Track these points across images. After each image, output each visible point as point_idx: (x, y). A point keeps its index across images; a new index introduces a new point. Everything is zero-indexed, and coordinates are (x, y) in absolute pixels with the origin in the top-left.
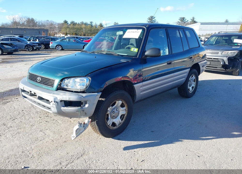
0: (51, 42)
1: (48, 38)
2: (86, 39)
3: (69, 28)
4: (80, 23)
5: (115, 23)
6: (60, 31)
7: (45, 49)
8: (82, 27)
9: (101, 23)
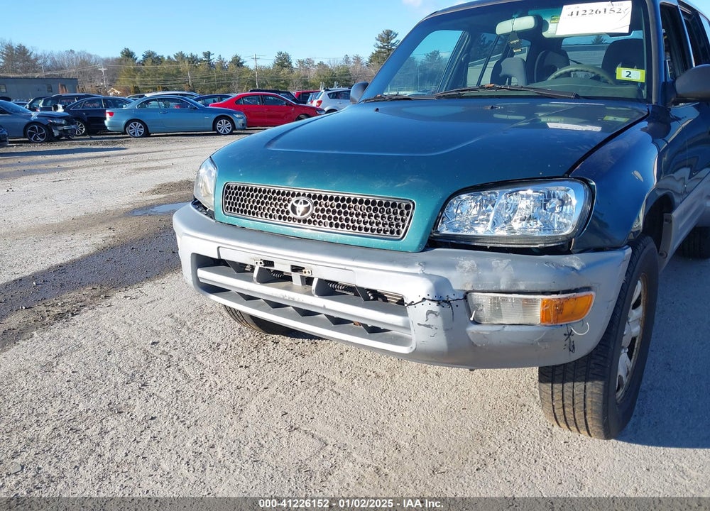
0: (107, 111)
1: (94, 101)
2: (216, 99)
3: (142, 73)
4: (172, 57)
5: (280, 54)
6: (113, 82)
7: (88, 137)
8: (181, 70)
9: (236, 57)
